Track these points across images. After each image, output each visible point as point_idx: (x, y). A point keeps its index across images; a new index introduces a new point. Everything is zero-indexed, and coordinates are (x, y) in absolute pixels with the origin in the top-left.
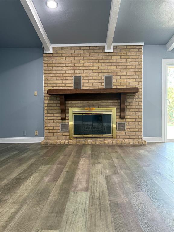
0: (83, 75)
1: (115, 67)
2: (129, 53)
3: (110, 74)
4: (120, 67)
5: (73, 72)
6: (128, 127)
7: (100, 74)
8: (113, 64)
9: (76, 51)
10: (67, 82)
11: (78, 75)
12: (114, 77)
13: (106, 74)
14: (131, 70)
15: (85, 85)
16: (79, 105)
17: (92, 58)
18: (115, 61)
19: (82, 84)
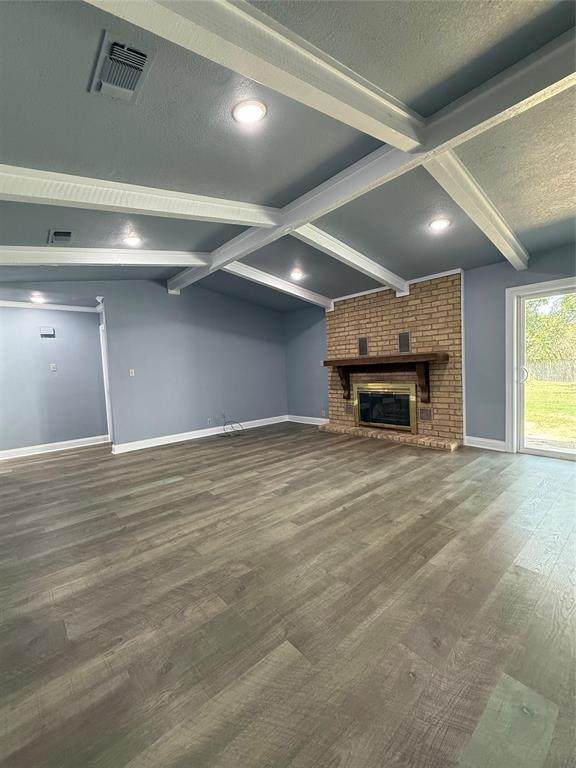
0: (371, 335)
1: (413, 319)
2: (435, 292)
3: (407, 330)
4: (422, 317)
5: (357, 332)
6: (436, 417)
7: (392, 332)
8: (410, 314)
9: (361, 303)
10: (351, 346)
11: (363, 336)
12: (413, 334)
13: (401, 331)
14: (440, 320)
15: (372, 349)
16: (366, 379)
17: (380, 309)
18: (414, 308)
19: (368, 349)
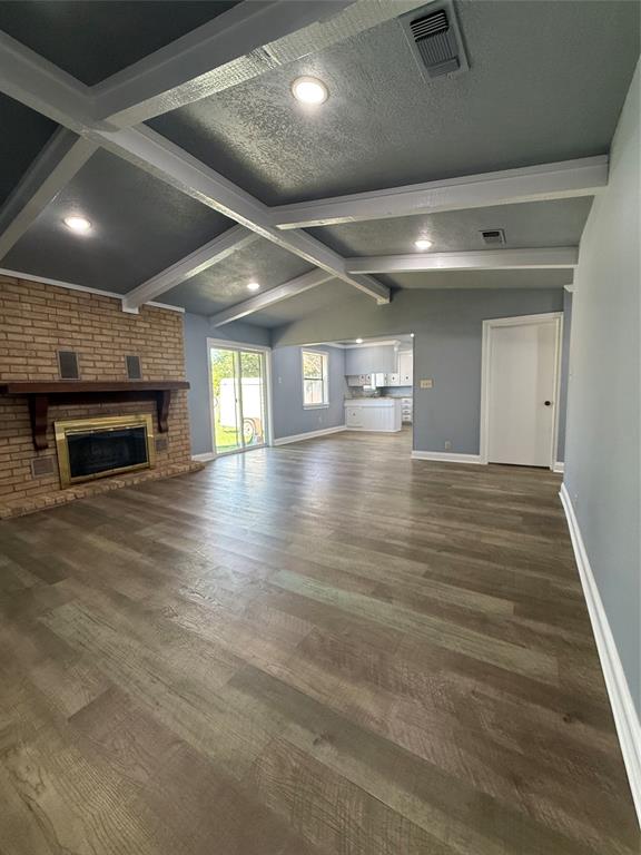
0: (82, 350)
1: (143, 342)
2: (164, 322)
3: (136, 354)
4: (151, 343)
5: (55, 341)
7: (118, 352)
8: (139, 336)
10: (42, 362)
11: (69, 349)
12: (144, 360)
13: (128, 353)
14: (170, 351)
15: (87, 370)
17: (97, 318)
18: (142, 331)
19: (80, 370)
